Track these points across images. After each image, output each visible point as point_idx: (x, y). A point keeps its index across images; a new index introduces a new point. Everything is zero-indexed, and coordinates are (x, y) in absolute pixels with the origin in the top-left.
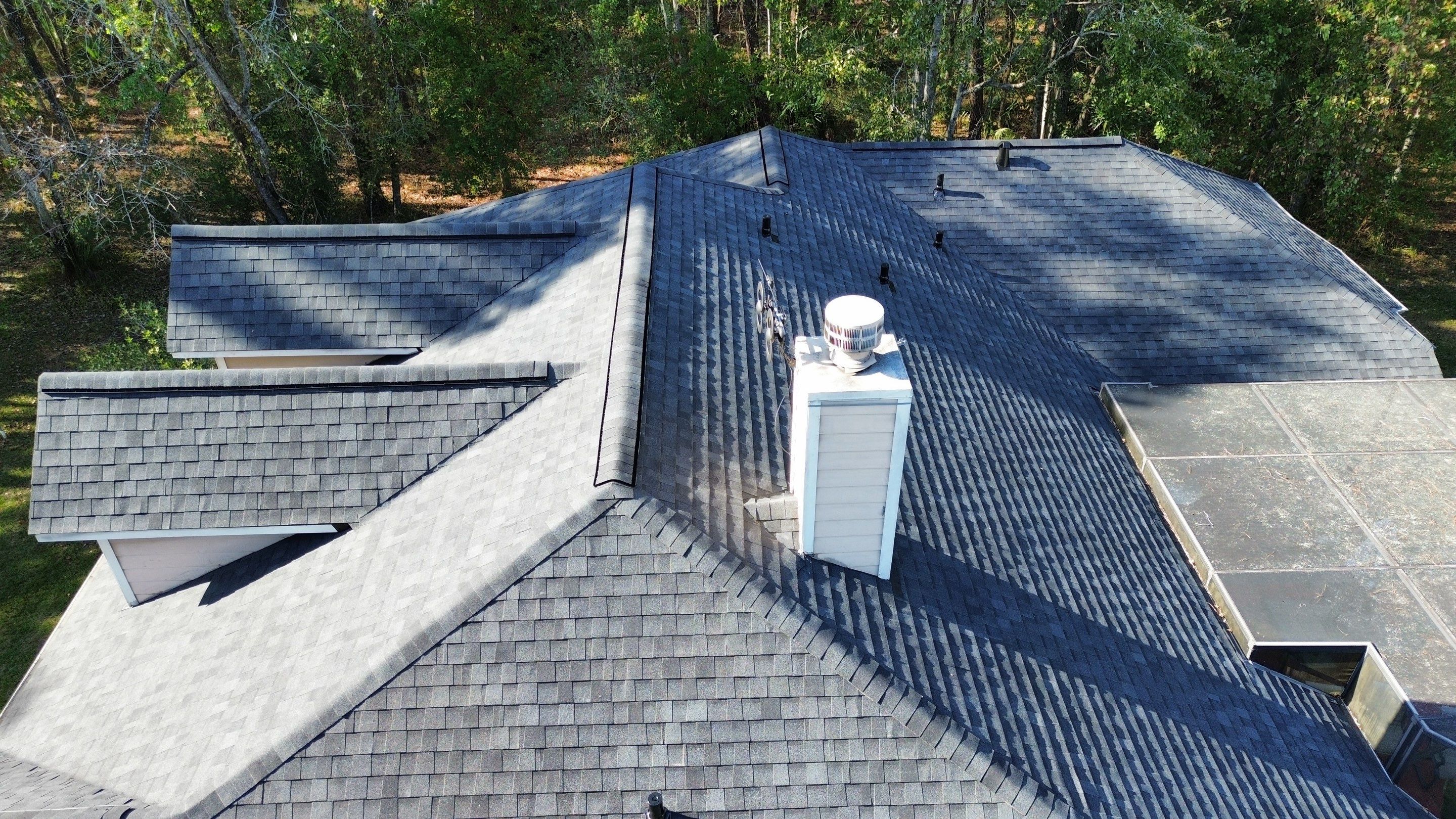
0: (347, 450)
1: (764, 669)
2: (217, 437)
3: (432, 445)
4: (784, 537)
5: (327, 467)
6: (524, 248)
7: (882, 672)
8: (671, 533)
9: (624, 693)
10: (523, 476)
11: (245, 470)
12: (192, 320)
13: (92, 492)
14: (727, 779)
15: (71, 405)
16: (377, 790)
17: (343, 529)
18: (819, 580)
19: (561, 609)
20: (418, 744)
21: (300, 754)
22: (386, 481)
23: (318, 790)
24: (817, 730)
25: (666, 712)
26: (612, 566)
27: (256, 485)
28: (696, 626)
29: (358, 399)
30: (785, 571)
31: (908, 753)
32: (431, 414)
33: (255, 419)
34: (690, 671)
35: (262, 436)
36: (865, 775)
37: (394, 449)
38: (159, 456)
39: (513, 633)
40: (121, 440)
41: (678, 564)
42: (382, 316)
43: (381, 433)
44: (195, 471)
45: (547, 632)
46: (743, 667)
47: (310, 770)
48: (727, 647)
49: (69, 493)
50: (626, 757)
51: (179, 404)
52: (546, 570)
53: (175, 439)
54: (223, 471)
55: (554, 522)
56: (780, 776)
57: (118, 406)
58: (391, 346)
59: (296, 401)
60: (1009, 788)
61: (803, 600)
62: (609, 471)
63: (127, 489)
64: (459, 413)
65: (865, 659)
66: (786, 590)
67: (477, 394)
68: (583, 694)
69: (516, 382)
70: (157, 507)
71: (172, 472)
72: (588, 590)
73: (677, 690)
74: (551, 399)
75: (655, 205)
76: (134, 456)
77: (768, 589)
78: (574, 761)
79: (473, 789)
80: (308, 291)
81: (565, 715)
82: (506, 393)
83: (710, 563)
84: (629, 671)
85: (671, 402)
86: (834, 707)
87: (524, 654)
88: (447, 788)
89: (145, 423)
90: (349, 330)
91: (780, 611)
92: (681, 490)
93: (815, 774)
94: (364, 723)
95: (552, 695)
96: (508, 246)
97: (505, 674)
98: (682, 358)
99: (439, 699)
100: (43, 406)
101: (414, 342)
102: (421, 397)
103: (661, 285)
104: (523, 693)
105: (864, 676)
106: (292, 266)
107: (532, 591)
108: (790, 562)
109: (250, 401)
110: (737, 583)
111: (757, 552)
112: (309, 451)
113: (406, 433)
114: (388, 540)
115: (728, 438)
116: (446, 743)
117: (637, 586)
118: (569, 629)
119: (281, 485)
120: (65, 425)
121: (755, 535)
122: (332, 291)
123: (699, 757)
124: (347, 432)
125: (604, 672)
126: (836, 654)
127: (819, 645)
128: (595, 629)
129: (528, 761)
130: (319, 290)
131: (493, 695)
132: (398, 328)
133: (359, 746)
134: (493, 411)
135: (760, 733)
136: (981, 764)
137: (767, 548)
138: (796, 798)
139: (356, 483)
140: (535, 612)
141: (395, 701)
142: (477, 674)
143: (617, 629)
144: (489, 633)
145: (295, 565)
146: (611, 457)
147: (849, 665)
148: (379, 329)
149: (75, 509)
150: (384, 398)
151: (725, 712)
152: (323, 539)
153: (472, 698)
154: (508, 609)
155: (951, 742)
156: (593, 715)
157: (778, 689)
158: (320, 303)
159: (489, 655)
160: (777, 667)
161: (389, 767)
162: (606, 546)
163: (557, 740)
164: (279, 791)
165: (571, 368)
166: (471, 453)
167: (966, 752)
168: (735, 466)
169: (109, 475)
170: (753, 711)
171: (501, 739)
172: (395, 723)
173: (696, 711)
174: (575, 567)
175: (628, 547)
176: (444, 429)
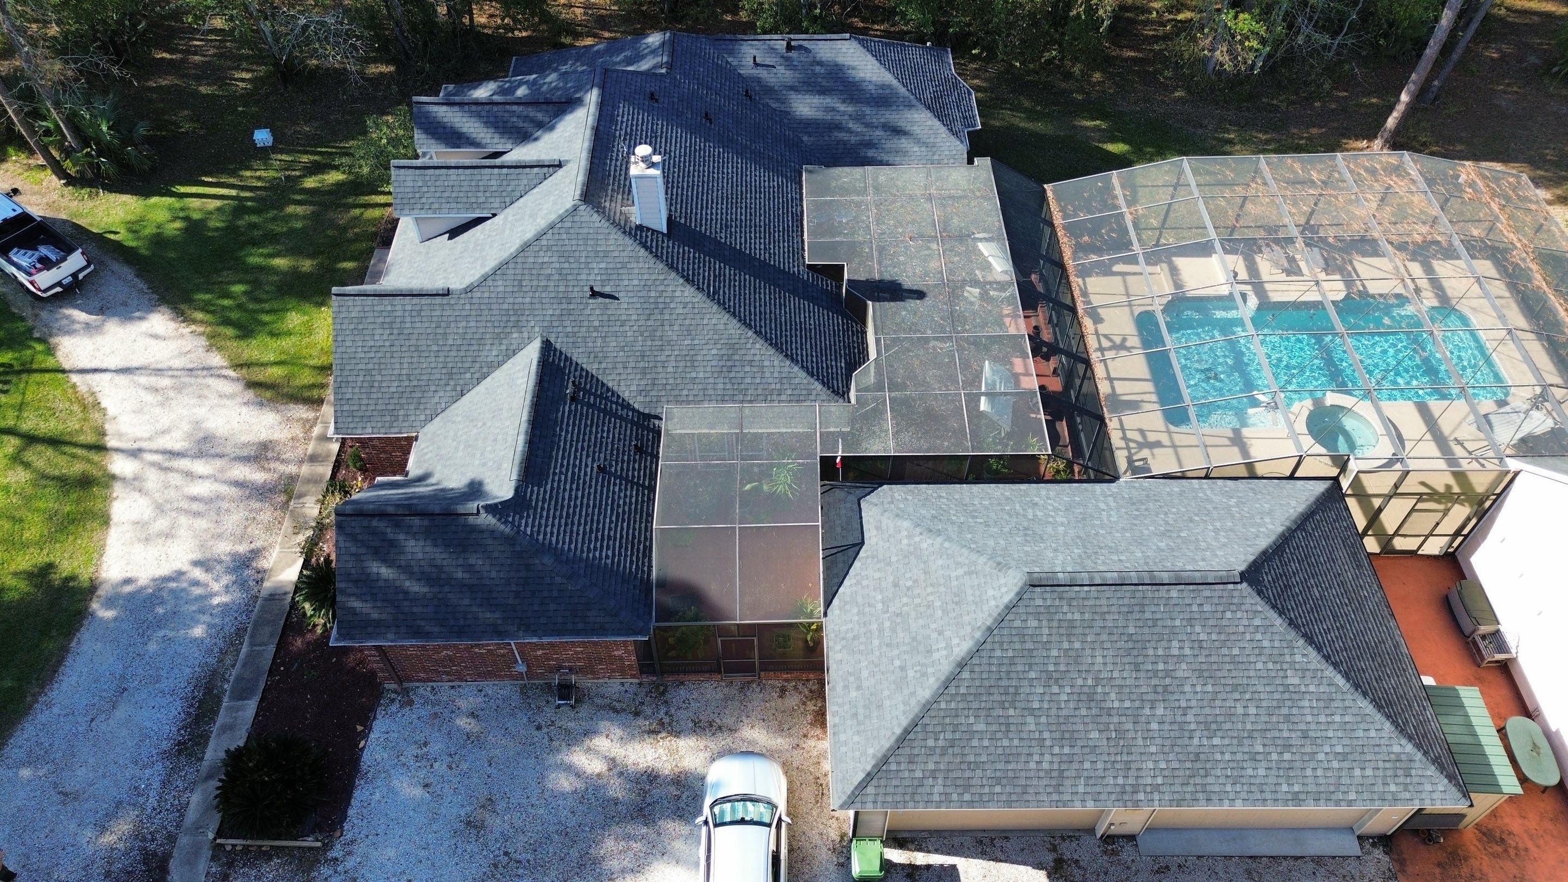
0: (494, 189)
1: (623, 254)
2: (451, 183)
3: (522, 188)
4: (633, 219)
5: (488, 194)
6: (550, 107)
7: (656, 256)
8: (595, 215)
9: (583, 260)
10: (552, 198)
11: (461, 195)
12: (424, 136)
13: (412, 201)
14: (612, 283)
15: (402, 171)
16: (516, 283)
17: (494, 215)
18: (642, 231)
19: (564, 236)
20: (526, 272)
21: (494, 273)
22: (508, 200)
23: (500, 283)
24: (636, 271)
25: (595, 265)
26: (578, 225)
27: (465, 200)
28: (603, 242)
29: (496, 171)
30: (631, 228)
31: (662, 277)
32: (521, 177)
33: (463, 178)
34: (601, 254)
35: (466, 183)
36: (649, 283)
37: (510, 189)
38: (433, 189)
39: (551, 243)
40: (420, 184)
41: (598, 224)
42: (497, 136)
43: (505, 183)
44: (446, 195)
45: (561, 243)
46: (616, 254)
47: (498, 277)
48: (611, 248)
49: (405, 201)
50: (584, 277)
51: (438, 172)
52: (559, 225)
53: (438, 183)
54: (454, 195)
55: (561, 212)
56: (626, 283)
57: (418, 172)
58: (500, 148)
59: (476, 171)
60: (688, 287)
61: (636, 235)
62: (577, 197)
63: (424, 200)
64: (530, 177)
65: (651, 252)
66: (630, 233)
67: (536, 170)
68: (572, 260)
69: (549, 166)
70: (436, 206)
71: (438, 195)
72: (572, 231)
73: (598, 260)
74: (561, 172)
75: (603, 88)
76: (425, 189)
77: (624, 232)
78: (570, 277)
79: (542, 284)
80: (467, 125)
81: (566, 265)
82: (546, 170)
83: (607, 224)
84: (584, 254)
85: (600, 175)
86: (641, 265)
87: (554, 248)
88: (535, 283)
89: (428, 178)
90: (484, 141)
91: (627, 239)
92: (600, 203)
93: (636, 282)
94: (511, 265)
95: (563, 260)
96: (544, 107)
97: (549, 254)
98: (606, 158)
99: (531, 260)
100: (393, 172)
101: (509, 146)
102: (518, 171)
103: (601, 128)
104: (553, 259)
105: (650, 256)
106: (460, 114)
107: (556, 231)
108: (633, 226)
109: (460, 171)
110: (615, 230)
111: (622, 223)
112: (481, 189)
113: (513, 183)
114: (510, 218)
115: (619, 187)
116: (534, 272)
117: (585, 231)
118: (567, 242)
119: (473, 200)
120: (402, 178)
121: (623, 218)
122: (476, 125)
123: (604, 277)
124: (493, 182)
125: (577, 254)
126: (643, 250)
127: (638, 248)
128: (574, 242)
129: (556, 277)
130: (471, 124)
131: (546, 259)
132: (503, 141)
133: (511, 272)
134: (542, 176)
135: (621, 271)
136: (681, 281)
137: (626, 221)
138: (630, 288)
139: (498, 200)
140: (557, 237)
141: (519, 260)
142: (541, 254)
143: (581, 242)
144: (544, 242)
145: (479, 227)
146: (578, 192)
147: (646, 254)
148: (495, 141)
149: (407, 207)
150: (505, 171)
151: (611, 266)
152: (488, 218)
153: (540, 260)
154: (549, 236)
155: (673, 275)
156: (573, 266)
157: (626, 260)
158: (472, 130)
159: (544, 249)
160: (625, 254)
161: (519, 277)
162: (577, 219)
163: (565, 272)
164: (490, 283)
165: (567, 161)
166: (535, 191)
167: (677, 277)
168: (620, 197)
169: (417, 195)
170: (619, 266)
171: (549, 271)
172: (519, 266)
173: (603, 265)
174: (568, 225)
175: (583, 219)
176: (525, 182)
